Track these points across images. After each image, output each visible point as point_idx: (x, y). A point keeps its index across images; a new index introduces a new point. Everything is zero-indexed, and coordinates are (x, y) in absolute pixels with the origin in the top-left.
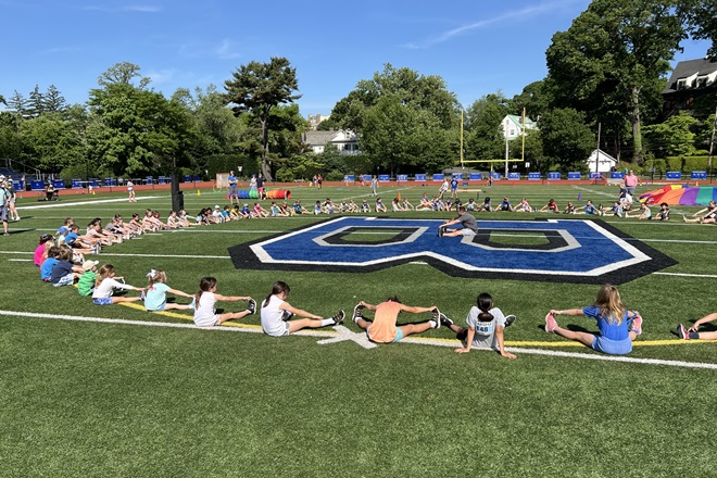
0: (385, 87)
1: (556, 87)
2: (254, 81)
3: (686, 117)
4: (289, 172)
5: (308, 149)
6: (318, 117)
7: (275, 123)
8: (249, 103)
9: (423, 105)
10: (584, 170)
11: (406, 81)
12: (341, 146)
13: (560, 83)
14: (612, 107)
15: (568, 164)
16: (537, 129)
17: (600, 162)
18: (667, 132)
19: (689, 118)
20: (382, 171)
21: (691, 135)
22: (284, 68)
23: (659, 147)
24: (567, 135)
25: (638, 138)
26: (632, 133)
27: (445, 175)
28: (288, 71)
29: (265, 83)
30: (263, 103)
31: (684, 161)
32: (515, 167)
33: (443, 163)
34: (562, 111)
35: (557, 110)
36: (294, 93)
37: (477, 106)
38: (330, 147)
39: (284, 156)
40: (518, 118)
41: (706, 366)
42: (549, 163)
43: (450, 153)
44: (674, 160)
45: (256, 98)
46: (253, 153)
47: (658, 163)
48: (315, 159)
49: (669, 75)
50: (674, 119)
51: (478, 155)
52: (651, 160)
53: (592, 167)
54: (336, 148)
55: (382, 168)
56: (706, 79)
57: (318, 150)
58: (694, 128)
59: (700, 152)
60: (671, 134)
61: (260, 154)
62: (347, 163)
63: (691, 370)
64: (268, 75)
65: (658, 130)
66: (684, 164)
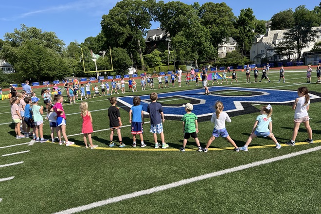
1: (105, 39)
18: (152, 57)
19: (158, 52)
21: (160, 58)
23: (150, 63)
25: (142, 60)
26: (140, 58)
44: (157, 68)
47: (152, 69)
50: (154, 52)
52: (149, 69)
55: (33, 79)
56: (159, 37)
65: (149, 57)
66: (160, 69)
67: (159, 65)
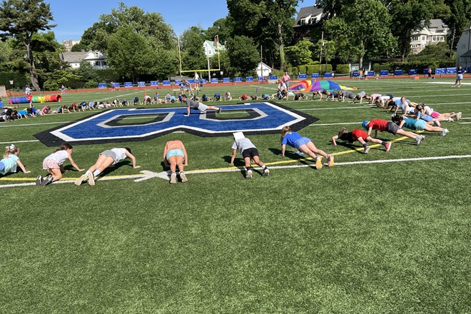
0: (121, 19)
1: (234, 22)
2: (15, 13)
3: (307, 42)
4: (54, 83)
5: (66, 65)
6: (70, 42)
7: (37, 46)
8: (13, 31)
9: (150, 33)
10: (255, 75)
11: (136, 16)
12: (93, 63)
13: (236, 20)
14: (268, 36)
15: (246, 72)
16: (225, 49)
17: (263, 70)
18: (297, 51)
19: (308, 42)
20: (127, 80)
21: (310, 52)
22: (40, 3)
23: (294, 60)
24: (244, 53)
25: (283, 55)
26: (279, 52)
27: (171, 81)
28: (43, 5)
29: (25, 15)
30: (25, 30)
31: (307, 67)
32: (214, 74)
33: (168, 73)
34: (240, 38)
35: (237, 37)
36: (50, 23)
37: (186, 35)
38: (84, 63)
39: (48, 71)
40: (212, 43)
41: (348, 163)
42: (234, 72)
43: (173, 66)
44: (302, 67)
45: (19, 27)
46: (22, 70)
47: (295, 69)
48: (74, 72)
49: (295, 16)
50: (301, 43)
51: (191, 68)
52: (290, 69)
53: (259, 73)
54: (89, 64)
55: (126, 78)
56: (316, 19)
57: (75, 66)
58: (311, 48)
59: (315, 62)
60: (300, 52)
61: (28, 70)
62: (99, 75)
63: (341, 166)
64: (26, 8)
65: (292, 50)
66: (307, 70)
67: (307, 63)
